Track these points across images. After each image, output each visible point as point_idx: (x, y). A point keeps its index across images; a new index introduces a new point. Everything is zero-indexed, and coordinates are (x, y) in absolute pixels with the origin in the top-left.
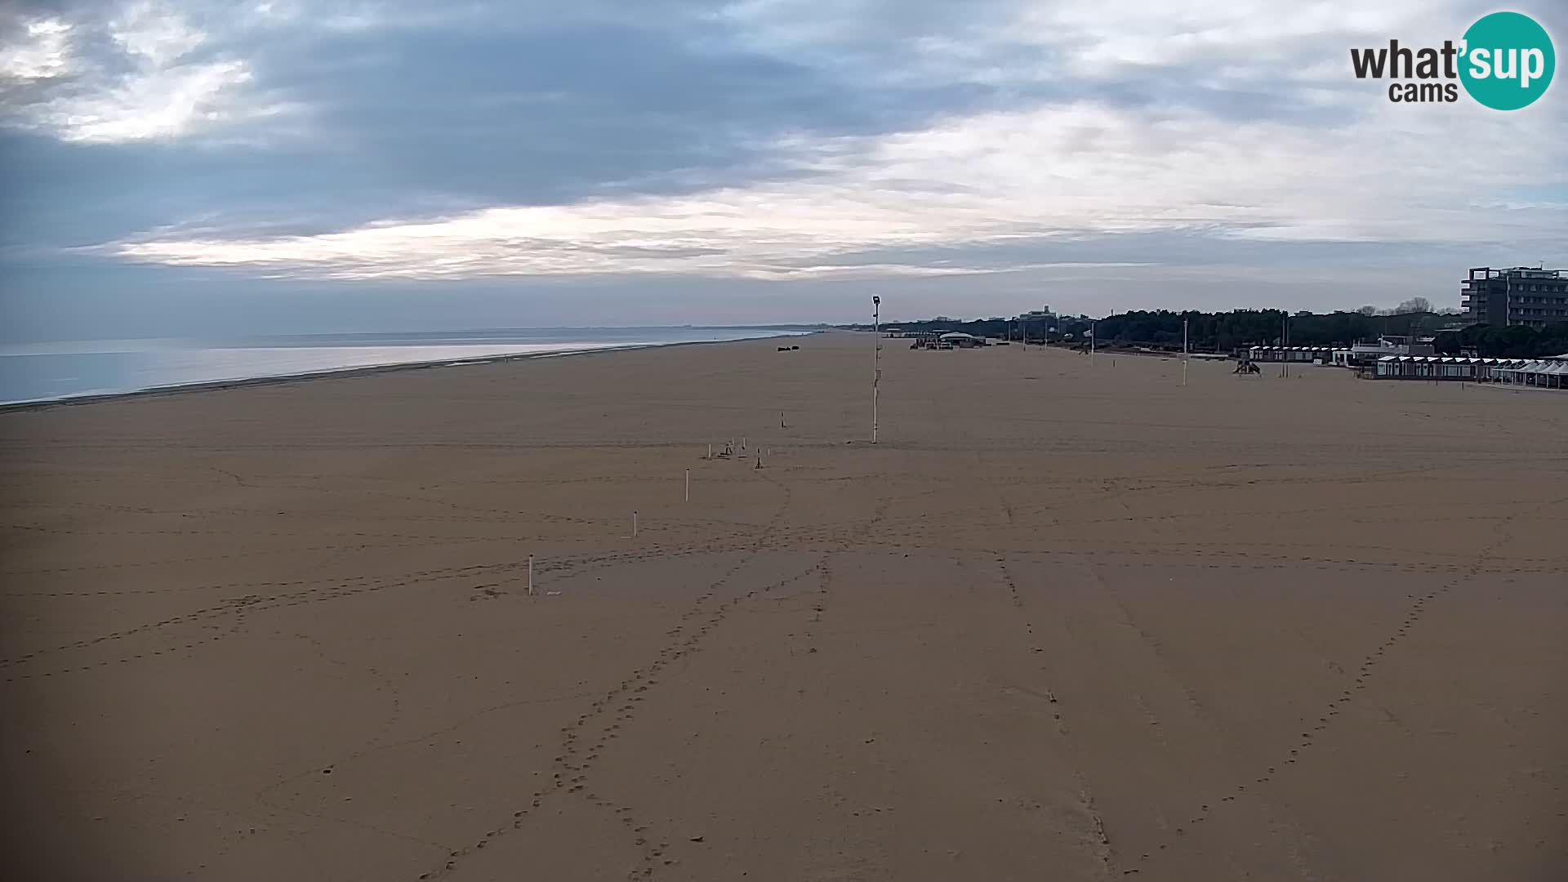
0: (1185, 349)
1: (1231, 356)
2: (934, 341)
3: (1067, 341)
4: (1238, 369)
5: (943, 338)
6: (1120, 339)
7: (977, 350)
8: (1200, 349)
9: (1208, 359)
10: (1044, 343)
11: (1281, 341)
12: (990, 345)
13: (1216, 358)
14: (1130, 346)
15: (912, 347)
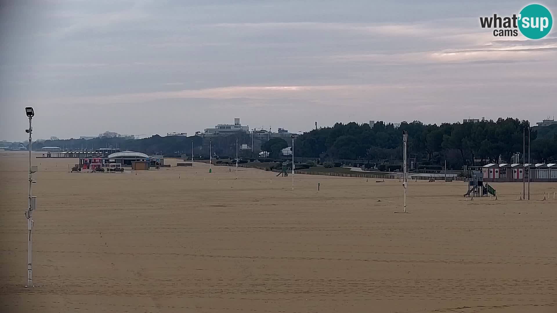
0: (405, 168)
1: (461, 175)
2: (101, 161)
3: (262, 161)
4: (469, 192)
5: (112, 158)
6: (327, 155)
7: (153, 172)
8: (423, 168)
9: (432, 180)
10: (234, 162)
11: (520, 157)
12: (169, 166)
13: (443, 178)
14: (338, 165)
15: (74, 169)
